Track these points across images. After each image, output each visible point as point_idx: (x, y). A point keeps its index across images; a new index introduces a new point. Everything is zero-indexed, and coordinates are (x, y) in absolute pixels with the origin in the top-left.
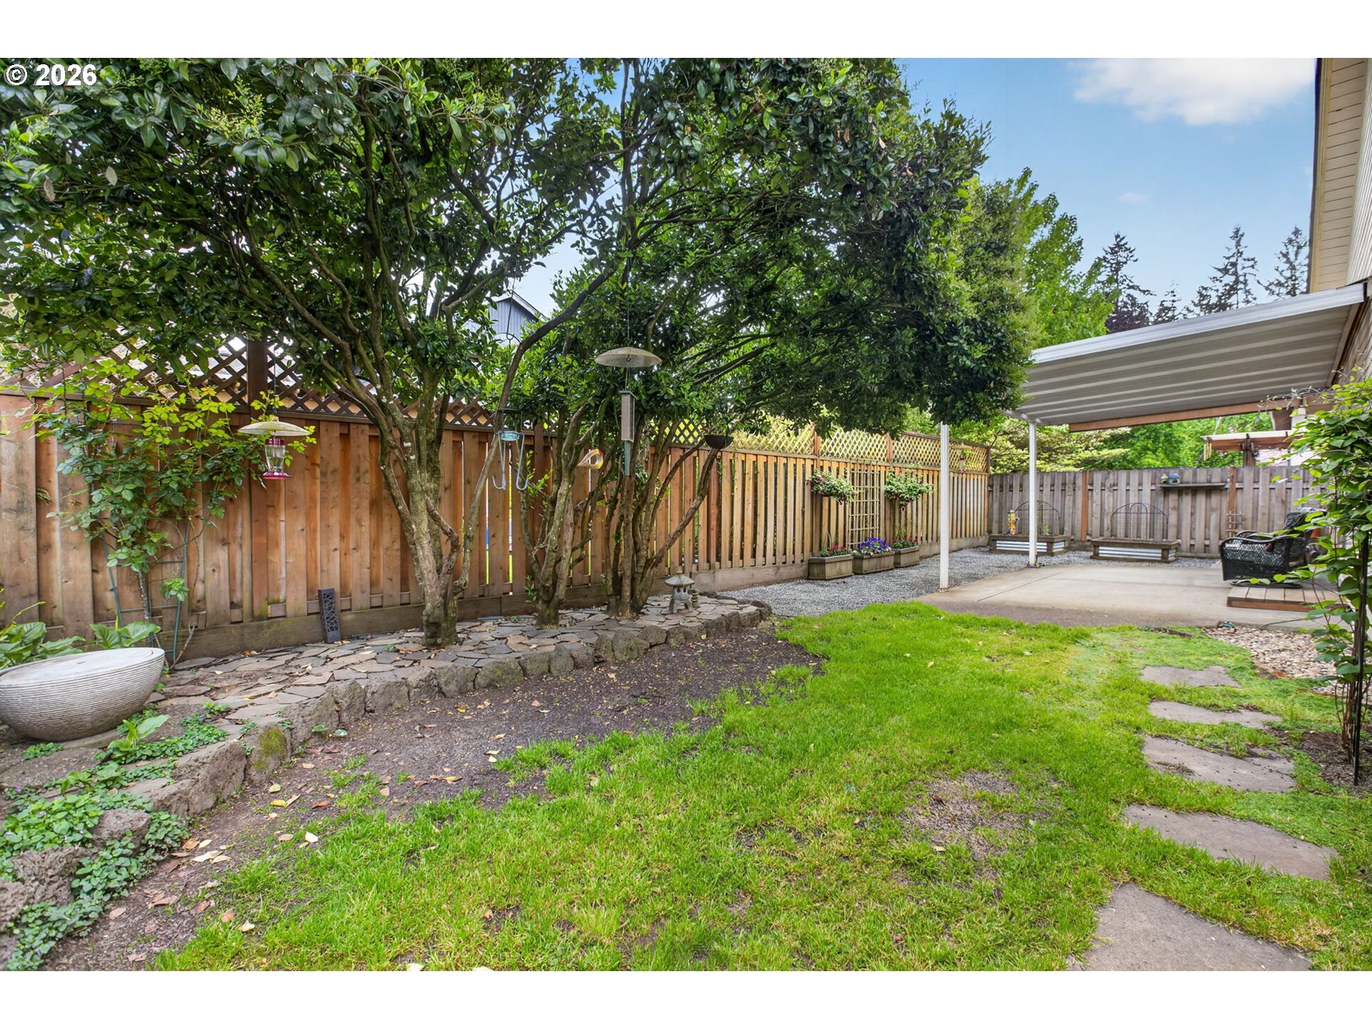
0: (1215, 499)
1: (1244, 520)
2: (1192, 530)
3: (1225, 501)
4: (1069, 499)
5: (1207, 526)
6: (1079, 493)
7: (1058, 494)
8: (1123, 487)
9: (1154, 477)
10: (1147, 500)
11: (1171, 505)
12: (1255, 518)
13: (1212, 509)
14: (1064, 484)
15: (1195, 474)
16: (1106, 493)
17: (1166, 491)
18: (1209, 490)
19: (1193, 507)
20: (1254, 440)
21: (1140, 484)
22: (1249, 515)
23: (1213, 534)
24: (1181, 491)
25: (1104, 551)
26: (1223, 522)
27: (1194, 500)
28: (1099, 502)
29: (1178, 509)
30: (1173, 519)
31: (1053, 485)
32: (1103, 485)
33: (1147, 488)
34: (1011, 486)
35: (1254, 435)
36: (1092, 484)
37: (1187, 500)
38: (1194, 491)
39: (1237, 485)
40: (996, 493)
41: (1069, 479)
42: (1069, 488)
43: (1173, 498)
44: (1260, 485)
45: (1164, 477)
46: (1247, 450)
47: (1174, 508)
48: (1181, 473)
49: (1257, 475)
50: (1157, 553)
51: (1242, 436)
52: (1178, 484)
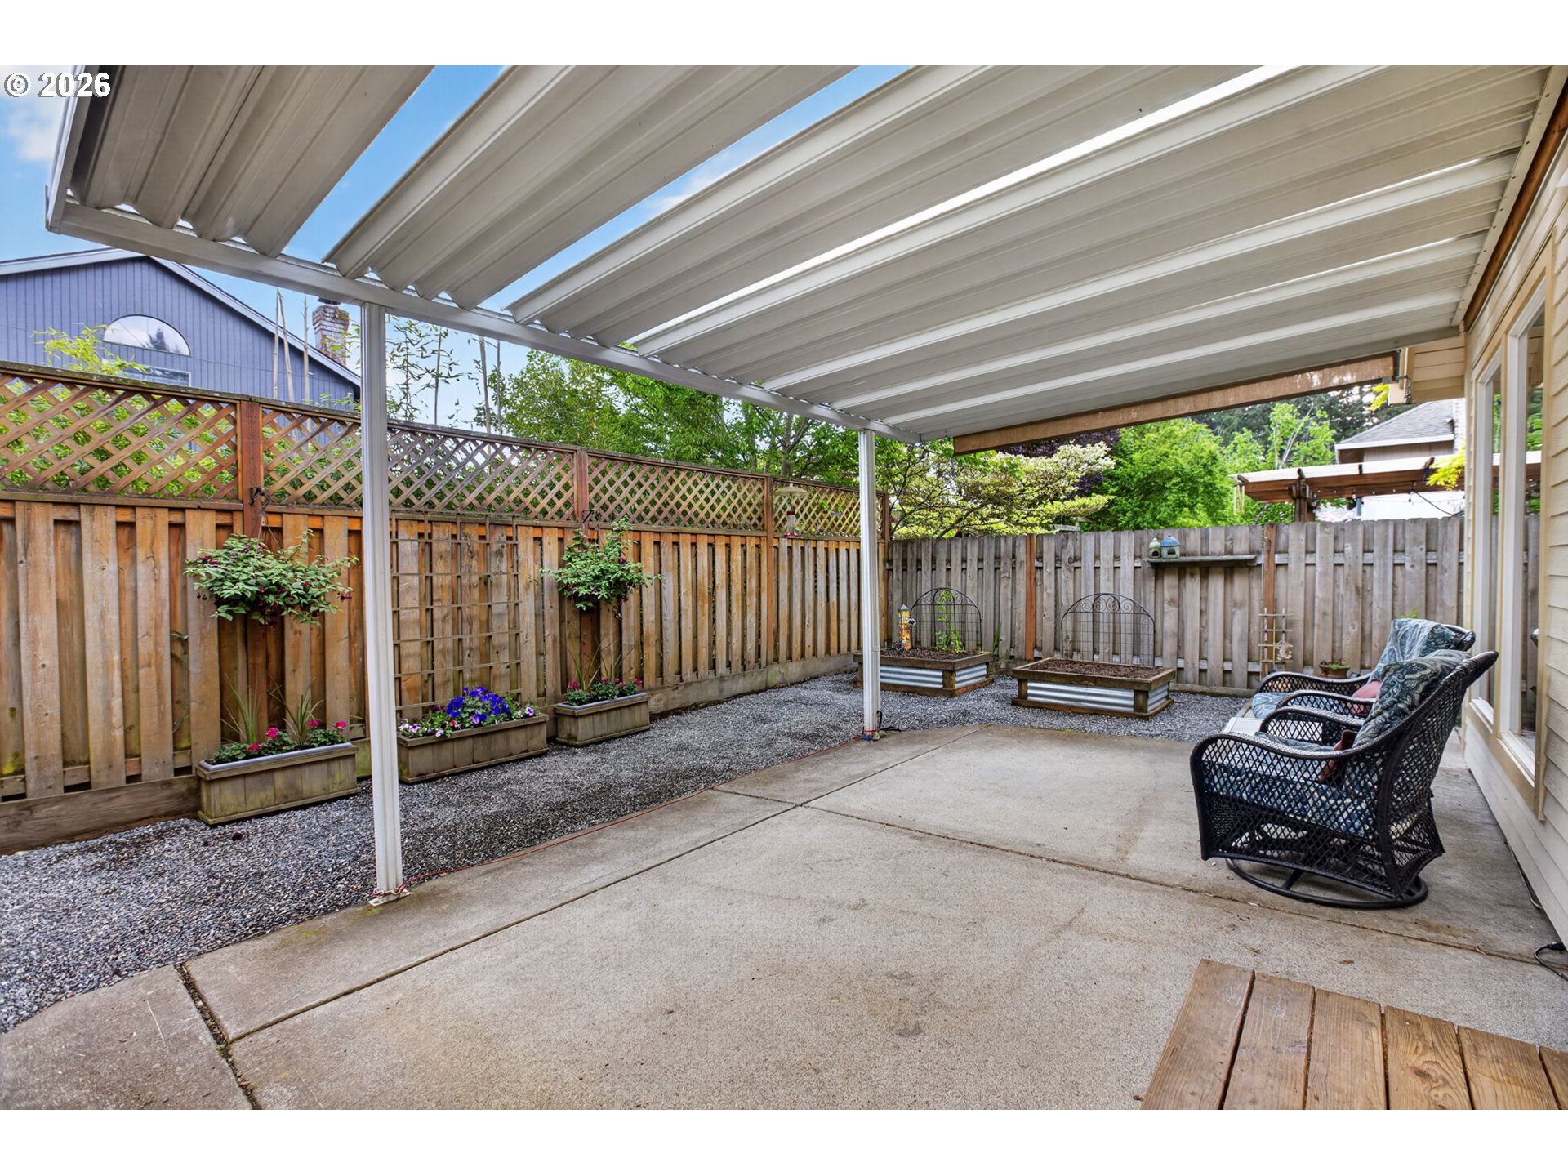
0: (1240, 583)
1: (1290, 624)
2: (1203, 641)
3: (1258, 587)
4: (1005, 584)
5: (1227, 635)
6: (1021, 575)
7: (989, 574)
8: (1088, 562)
9: (1140, 544)
10: (1127, 590)
11: (1167, 595)
12: (1309, 623)
13: (1235, 605)
14: (998, 558)
15: (1205, 538)
16: (1064, 574)
17: (1160, 568)
18: (1232, 568)
19: (1204, 599)
20: (1313, 482)
21: (1117, 558)
22: (1300, 615)
23: (1238, 650)
24: (1183, 569)
25: (1038, 691)
26: (1255, 628)
27: (1204, 586)
28: (1052, 591)
29: (1178, 603)
30: (1169, 623)
31: (980, 560)
32: (1058, 559)
33: (1128, 564)
34: (919, 562)
35: (1311, 472)
36: (1040, 558)
37: (1193, 586)
38: (1205, 569)
39: (1278, 559)
40: (897, 575)
41: (1005, 548)
42: (1006, 566)
43: (1170, 581)
44: (1316, 558)
45: (1154, 544)
46: (1299, 497)
47: (1172, 601)
48: (1183, 537)
49: (1311, 539)
50: (1123, 698)
51: (1291, 474)
52: (1177, 556)
